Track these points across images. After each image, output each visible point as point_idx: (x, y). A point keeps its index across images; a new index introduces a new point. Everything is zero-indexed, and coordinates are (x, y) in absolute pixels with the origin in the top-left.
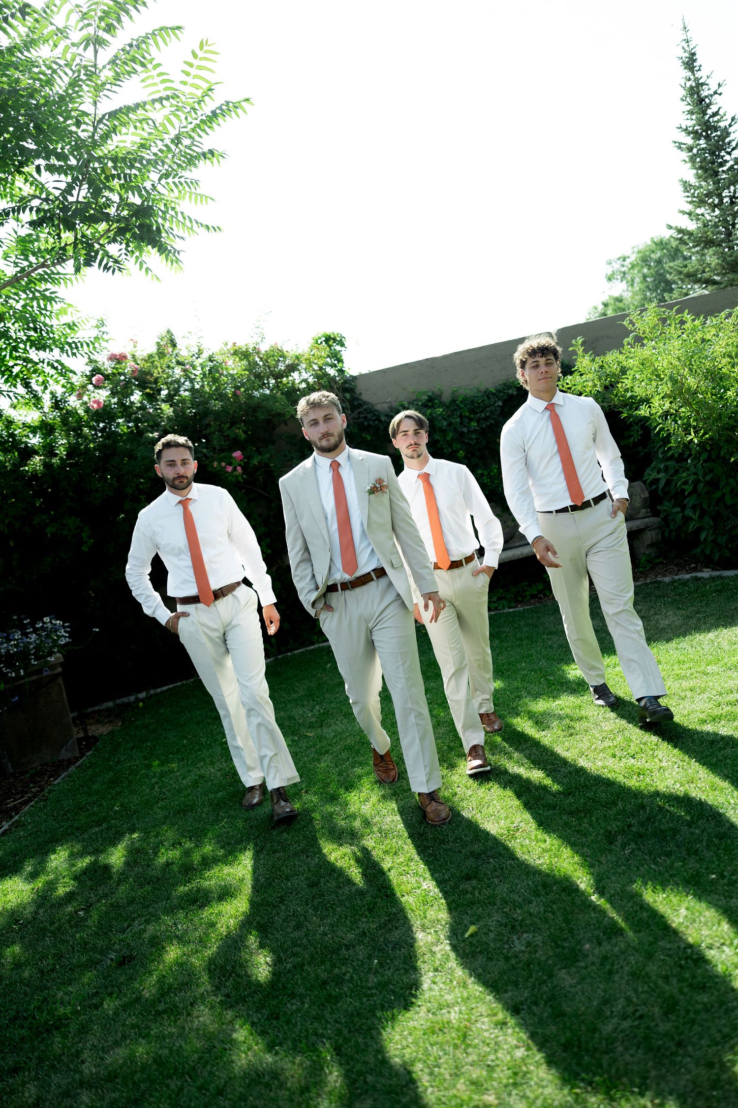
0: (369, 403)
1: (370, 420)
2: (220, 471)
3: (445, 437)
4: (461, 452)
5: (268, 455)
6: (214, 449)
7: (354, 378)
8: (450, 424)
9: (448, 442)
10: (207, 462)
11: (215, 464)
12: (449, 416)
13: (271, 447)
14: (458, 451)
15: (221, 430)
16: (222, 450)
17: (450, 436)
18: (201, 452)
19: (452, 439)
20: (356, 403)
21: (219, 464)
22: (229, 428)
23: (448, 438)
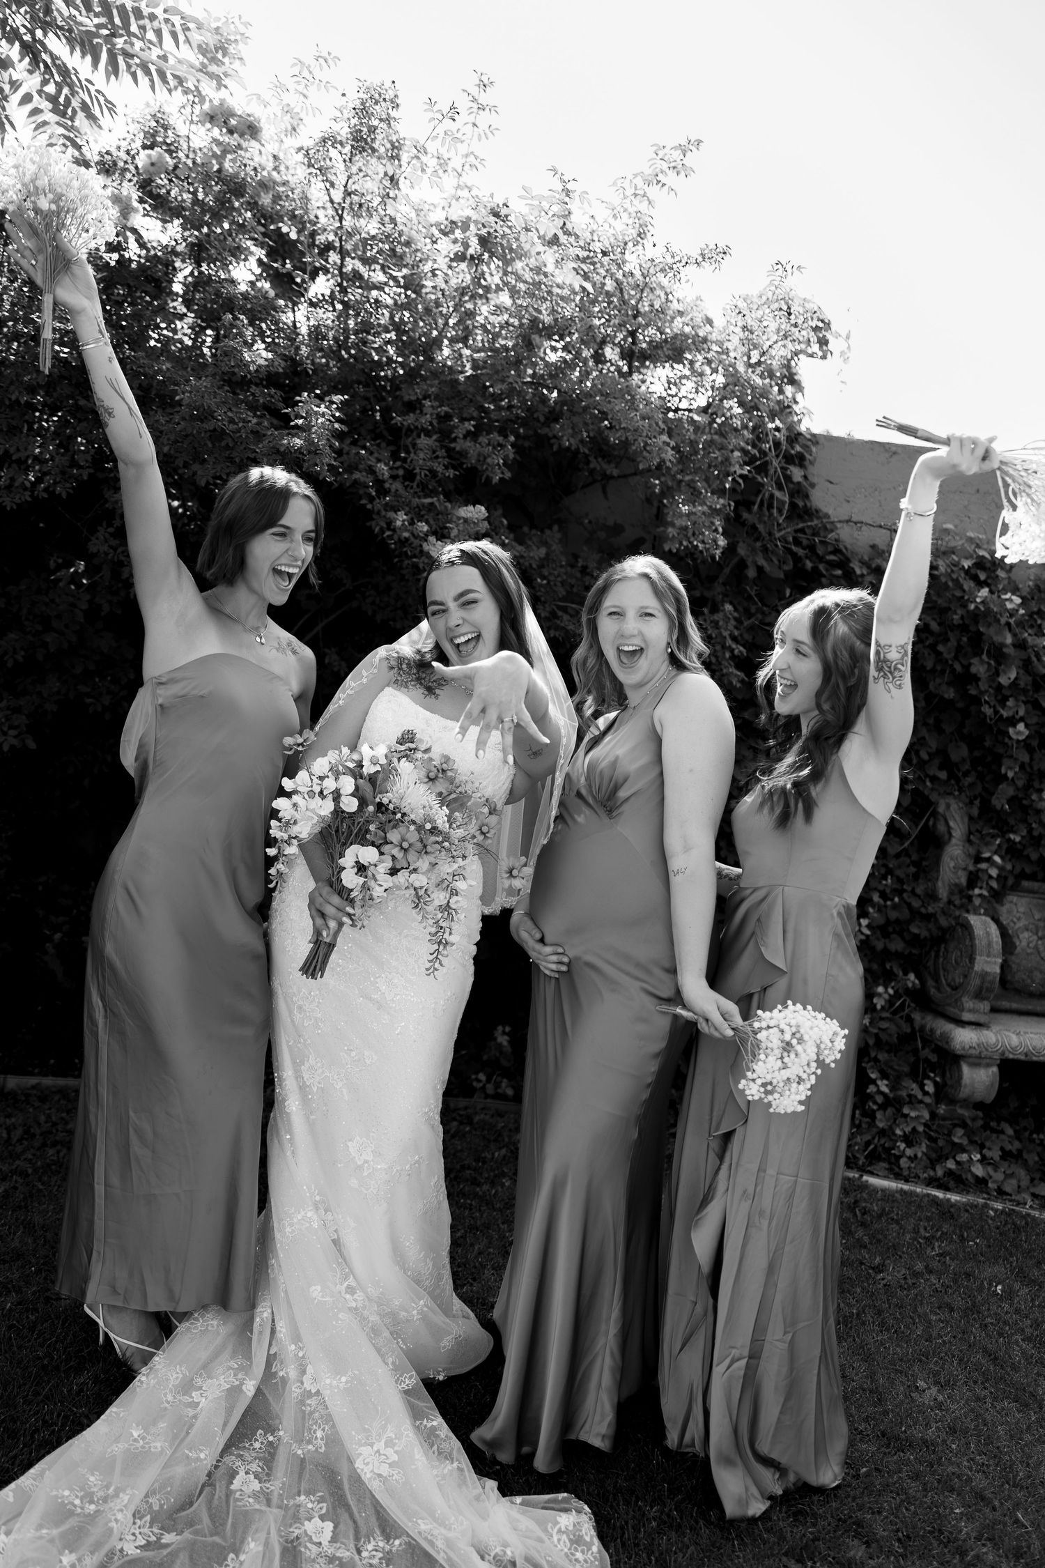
0: (827, 516)
1: (821, 559)
2: (404, 542)
3: (997, 674)
4: (1021, 727)
5: (542, 552)
6: (410, 476)
7: (815, 439)
8: (1021, 645)
9: (1000, 687)
10: (378, 504)
11: (401, 518)
12: (1020, 624)
13: (554, 535)
14: (1013, 722)
15: (443, 431)
16: (426, 490)
17: (1009, 676)
18: (371, 471)
19: (1014, 684)
20: (801, 504)
21: (412, 523)
22: (473, 435)
23: (1004, 680)
